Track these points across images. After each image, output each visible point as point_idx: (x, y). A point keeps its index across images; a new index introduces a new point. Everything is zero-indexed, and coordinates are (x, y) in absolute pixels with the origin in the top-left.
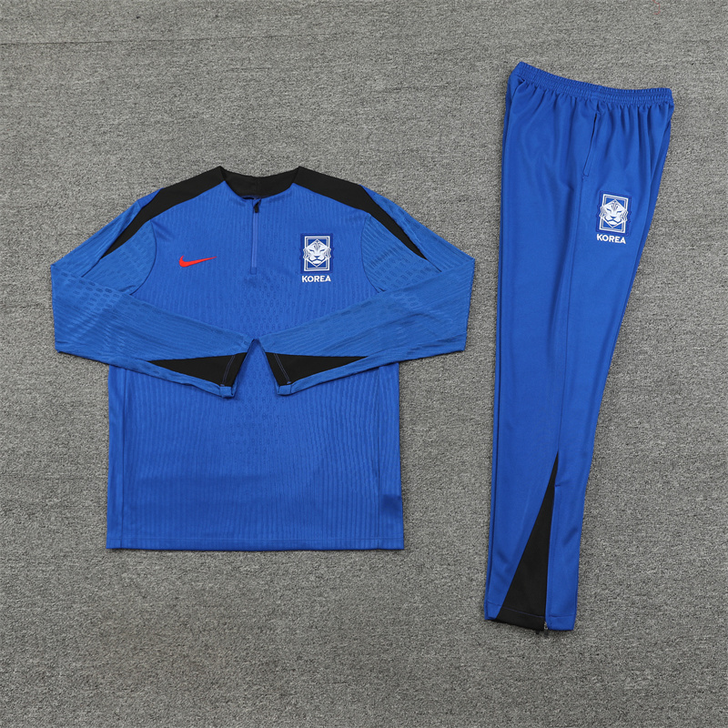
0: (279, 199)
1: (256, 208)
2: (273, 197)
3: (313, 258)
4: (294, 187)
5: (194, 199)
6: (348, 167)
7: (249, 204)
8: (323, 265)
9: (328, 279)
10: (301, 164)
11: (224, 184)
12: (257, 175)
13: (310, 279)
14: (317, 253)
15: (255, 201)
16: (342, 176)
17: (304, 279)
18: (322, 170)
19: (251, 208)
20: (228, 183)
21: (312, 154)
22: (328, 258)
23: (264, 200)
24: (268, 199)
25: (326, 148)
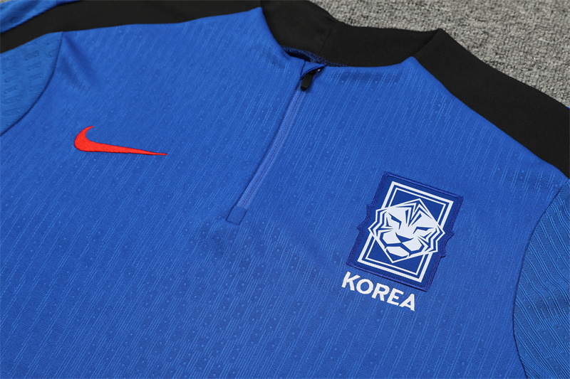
0: (366, 77)
1: (306, 82)
2: (353, 70)
3: (390, 238)
4: (411, 67)
5: (178, 25)
6: (553, 64)
7: (294, 68)
8: (412, 264)
9: (410, 302)
10: (444, 26)
11: (256, 13)
12: (339, 17)
13: (365, 287)
14: (406, 231)
15: (309, 66)
16: (532, 79)
17: (348, 279)
18: (486, 55)
19: (297, 77)
20: (267, 15)
21: (475, 14)
22: (428, 253)
23: (330, 70)
24: (342, 70)
25: (514, 9)
